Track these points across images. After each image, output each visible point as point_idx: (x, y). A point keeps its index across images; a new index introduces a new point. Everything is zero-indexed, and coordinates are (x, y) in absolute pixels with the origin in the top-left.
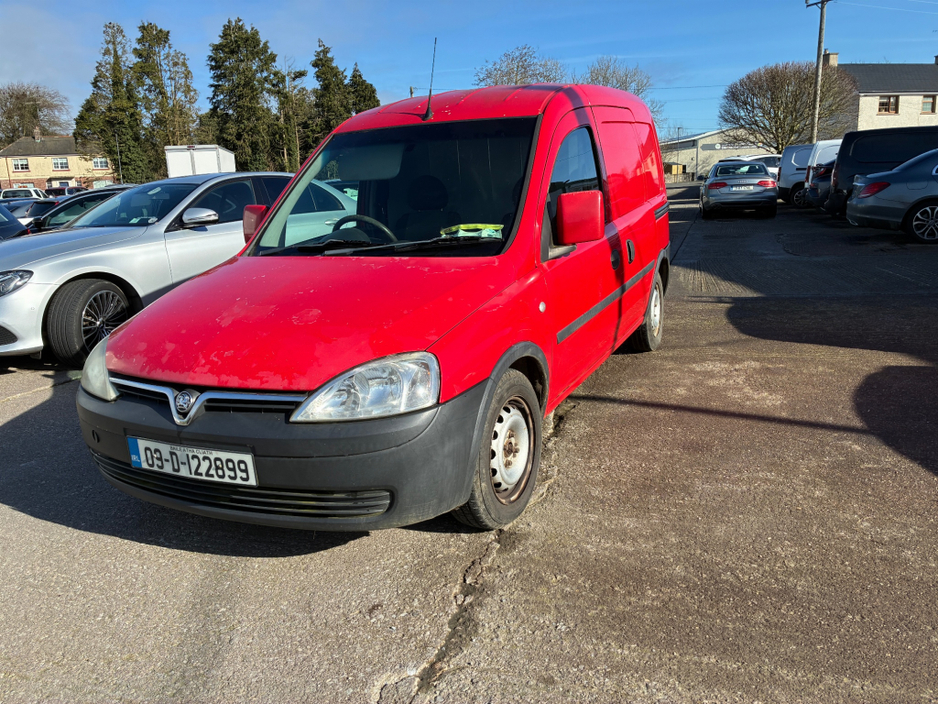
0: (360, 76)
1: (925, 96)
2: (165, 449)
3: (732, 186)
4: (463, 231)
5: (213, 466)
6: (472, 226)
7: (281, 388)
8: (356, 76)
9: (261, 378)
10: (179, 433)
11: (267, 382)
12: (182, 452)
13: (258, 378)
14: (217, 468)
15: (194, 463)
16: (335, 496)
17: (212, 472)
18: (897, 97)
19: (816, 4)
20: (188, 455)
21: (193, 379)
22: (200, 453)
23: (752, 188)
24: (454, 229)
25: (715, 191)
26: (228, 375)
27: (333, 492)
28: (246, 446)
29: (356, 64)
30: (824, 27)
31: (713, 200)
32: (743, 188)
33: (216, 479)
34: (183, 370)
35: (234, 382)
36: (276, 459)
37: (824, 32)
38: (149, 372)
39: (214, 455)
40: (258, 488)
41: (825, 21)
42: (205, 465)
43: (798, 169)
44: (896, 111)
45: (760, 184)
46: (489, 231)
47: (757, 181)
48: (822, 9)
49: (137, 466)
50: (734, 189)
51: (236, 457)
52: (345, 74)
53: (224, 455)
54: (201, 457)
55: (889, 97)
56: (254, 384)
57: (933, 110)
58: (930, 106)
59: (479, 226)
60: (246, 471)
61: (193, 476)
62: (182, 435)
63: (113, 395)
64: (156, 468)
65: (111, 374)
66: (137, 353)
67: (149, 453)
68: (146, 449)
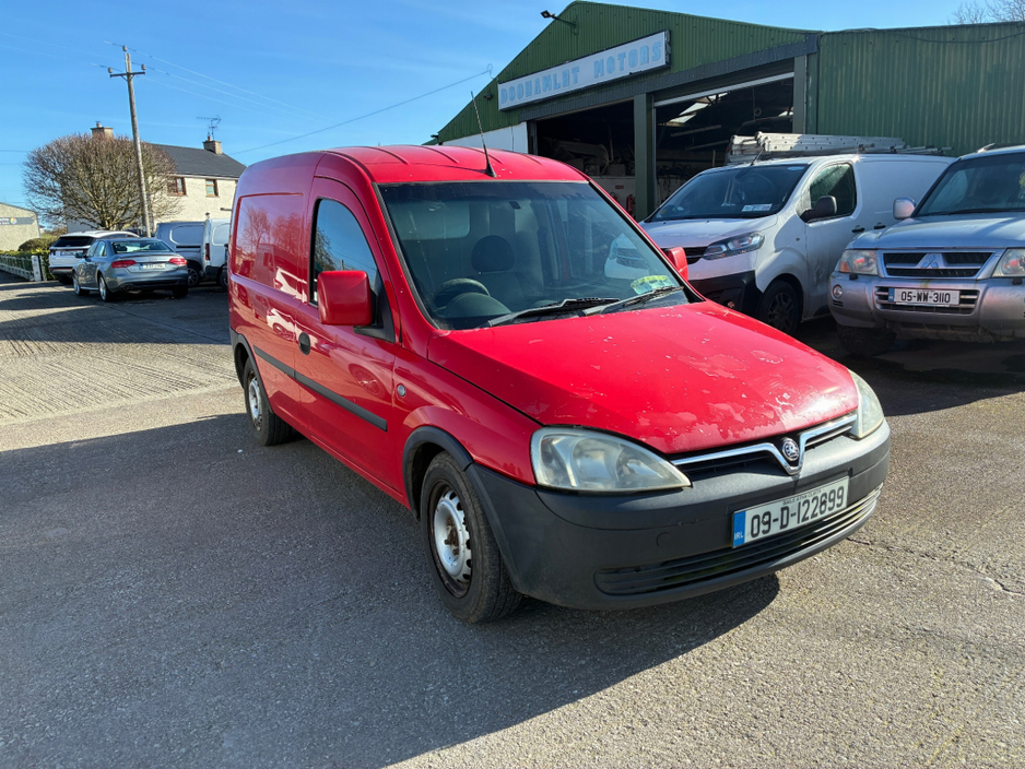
1: (207, 180)
2: (774, 508)
3: (142, 264)
5: (819, 503)
10: (796, 482)
12: (793, 503)
14: (822, 504)
15: (803, 510)
17: (818, 510)
18: (182, 179)
19: (121, 75)
20: (799, 503)
22: (810, 496)
23: (163, 265)
25: (119, 270)
30: (134, 100)
31: (120, 280)
32: (154, 266)
33: (819, 516)
36: (861, 474)
37: (135, 106)
38: (735, 436)
39: (820, 492)
41: (134, 94)
42: (812, 507)
43: (178, 247)
44: (185, 194)
45: (171, 262)
47: (168, 259)
48: (129, 81)
49: (739, 544)
50: (145, 267)
53: (828, 489)
54: (811, 499)
55: (176, 178)
57: (216, 194)
58: (212, 189)
60: (841, 497)
61: (801, 524)
62: (799, 483)
63: (684, 480)
64: (761, 536)
65: (669, 457)
66: (693, 424)
67: (756, 521)
68: (755, 517)
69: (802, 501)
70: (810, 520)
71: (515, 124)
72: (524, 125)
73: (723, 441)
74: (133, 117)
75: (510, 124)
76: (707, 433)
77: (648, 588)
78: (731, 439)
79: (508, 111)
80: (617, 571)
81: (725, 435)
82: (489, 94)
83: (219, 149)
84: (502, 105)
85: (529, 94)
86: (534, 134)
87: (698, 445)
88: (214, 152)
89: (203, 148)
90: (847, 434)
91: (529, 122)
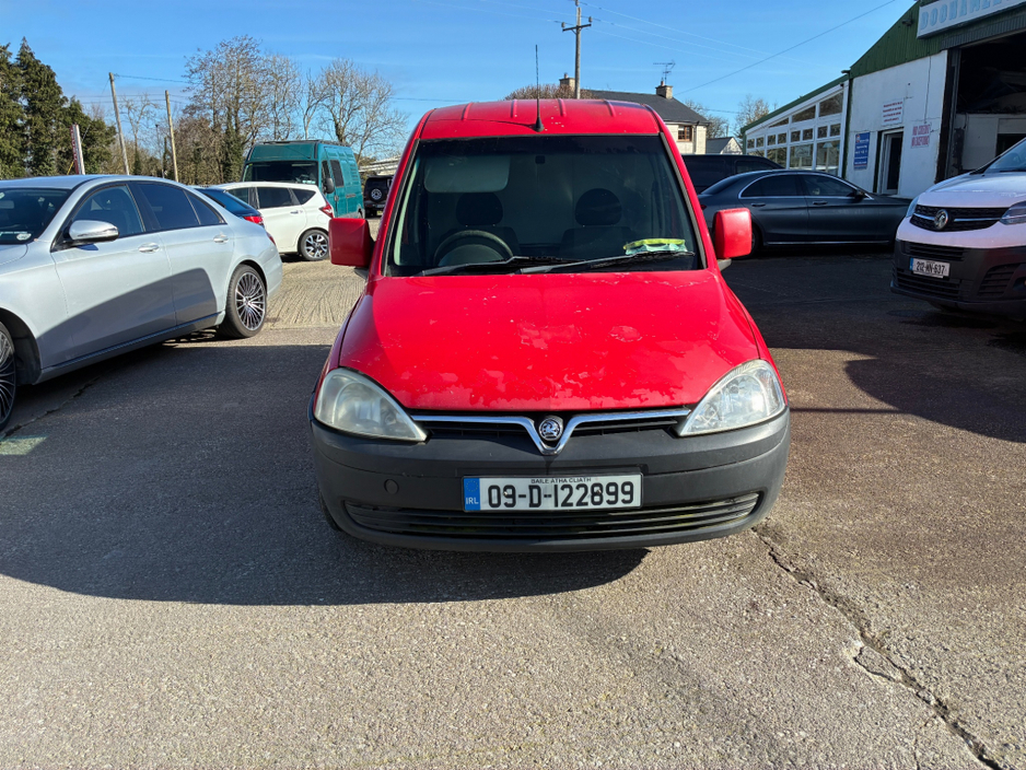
0: (31, 54)
2: (522, 484)
4: (649, 245)
5: (589, 492)
6: (655, 241)
7: (663, 403)
8: (25, 54)
9: (639, 396)
10: (549, 463)
11: (647, 399)
12: (547, 484)
13: (635, 396)
14: (594, 494)
15: (563, 495)
16: (715, 505)
17: (587, 499)
19: (571, 29)
20: (556, 486)
21: (558, 405)
22: (574, 482)
24: (637, 243)
26: (599, 396)
27: (712, 502)
28: (635, 466)
29: (24, 39)
30: (580, 52)
33: (591, 506)
34: (538, 397)
35: (610, 402)
36: (668, 475)
38: (485, 403)
39: (591, 481)
40: (643, 508)
41: (580, 46)
42: (578, 494)
46: (673, 245)
48: (577, 34)
49: (473, 509)
51: (620, 479)
52: (9, 50)
53: (604, 480)
54: (574, 485)
56: (635, 402)
59: (663, 241)
60: (631, 493)
61: (560, 508)
62: (553, 465)
63: (421, 435)
64: (502, 507)
65: (411, 411)
66: (450, 384)
67: (494, 492)
68: (491, 488)
69: (560, 485)
70: (575, 507)
71: (935, 54)
72: (945, 54)
73: (469, 406)
74: (577, 67)
75: (929, 54)
76: (457, 396)
77: (394, 529)
78: (480, 405)
79: (928, 38)
80: (359, 506)
81: (473, 401)
82: (910, 20)
83: (669, 94)
84: (921, 32)
85: (953, 16)
86: (956, 64)
87: (441, 406)
88: (664, 97)
89: (654, 93)
90: (664, 428)
91: (951, 51)
